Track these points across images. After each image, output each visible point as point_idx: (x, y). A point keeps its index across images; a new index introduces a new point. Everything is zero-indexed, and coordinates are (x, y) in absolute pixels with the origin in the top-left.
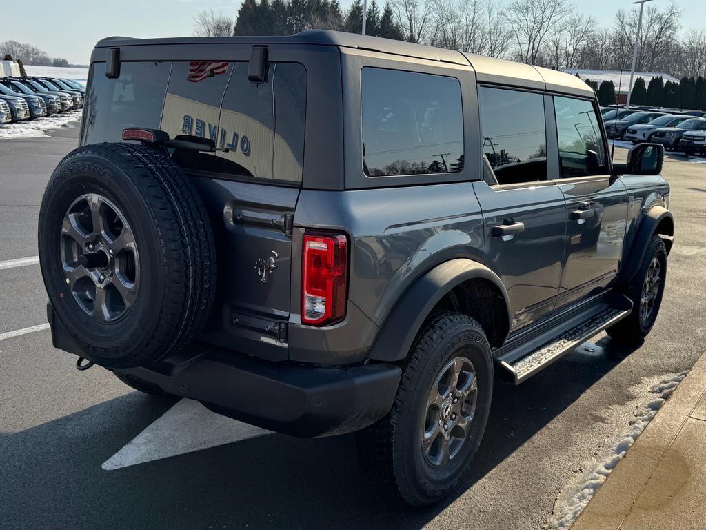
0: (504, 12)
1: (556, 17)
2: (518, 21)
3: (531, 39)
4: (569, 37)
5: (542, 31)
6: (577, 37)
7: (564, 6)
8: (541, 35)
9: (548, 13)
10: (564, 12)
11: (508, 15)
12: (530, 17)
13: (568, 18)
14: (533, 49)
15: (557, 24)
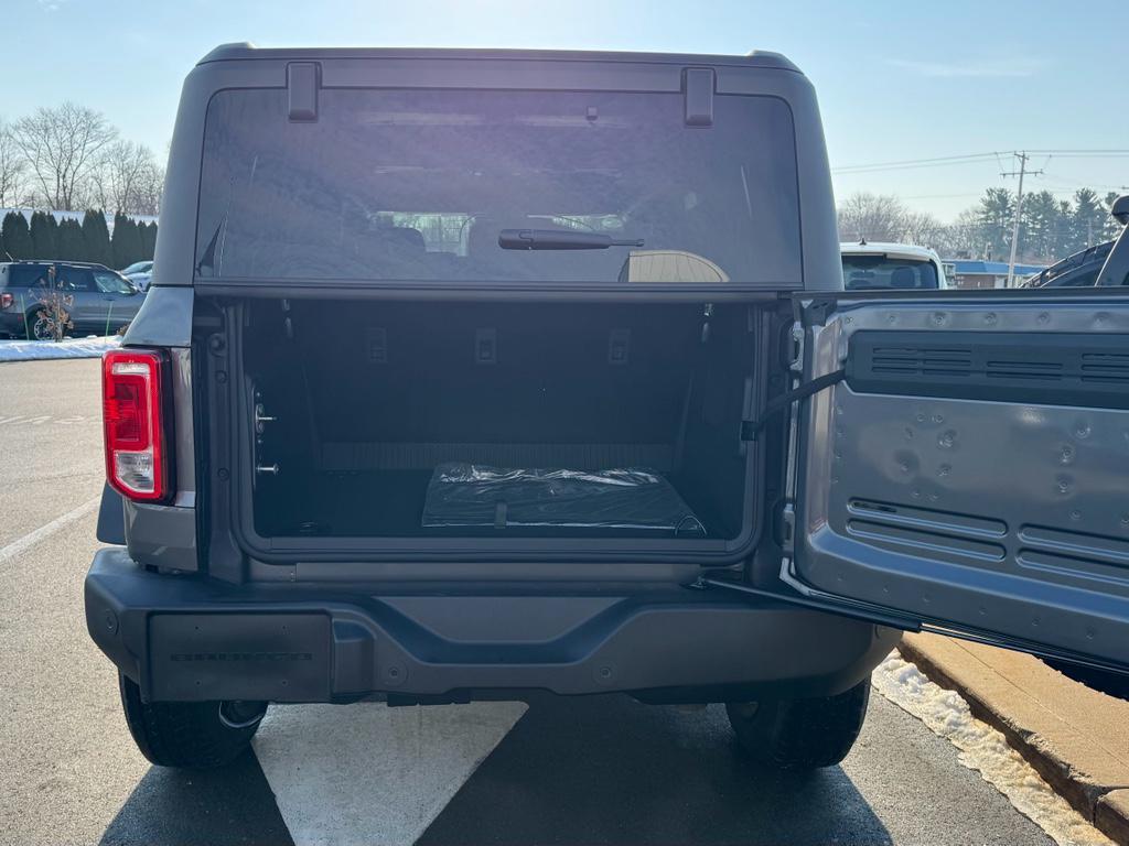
0: (11, 133)
1: (91, 144)
2: (34, 146)
3: (60, 175)
4: (115, 172)
5: (75, 163)
6: (127, 172)
7: (103, 128)
8: (75, 168)
9: (78, 137)
10: (103, 138)
11: (16, 136)
12: (53, 142)
13: (110, 145)
14: (65, 188)
15: (95, 153)
